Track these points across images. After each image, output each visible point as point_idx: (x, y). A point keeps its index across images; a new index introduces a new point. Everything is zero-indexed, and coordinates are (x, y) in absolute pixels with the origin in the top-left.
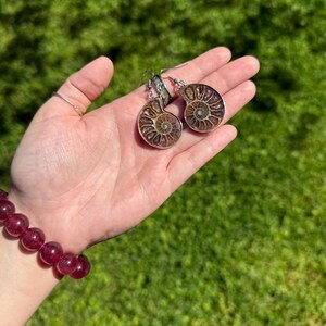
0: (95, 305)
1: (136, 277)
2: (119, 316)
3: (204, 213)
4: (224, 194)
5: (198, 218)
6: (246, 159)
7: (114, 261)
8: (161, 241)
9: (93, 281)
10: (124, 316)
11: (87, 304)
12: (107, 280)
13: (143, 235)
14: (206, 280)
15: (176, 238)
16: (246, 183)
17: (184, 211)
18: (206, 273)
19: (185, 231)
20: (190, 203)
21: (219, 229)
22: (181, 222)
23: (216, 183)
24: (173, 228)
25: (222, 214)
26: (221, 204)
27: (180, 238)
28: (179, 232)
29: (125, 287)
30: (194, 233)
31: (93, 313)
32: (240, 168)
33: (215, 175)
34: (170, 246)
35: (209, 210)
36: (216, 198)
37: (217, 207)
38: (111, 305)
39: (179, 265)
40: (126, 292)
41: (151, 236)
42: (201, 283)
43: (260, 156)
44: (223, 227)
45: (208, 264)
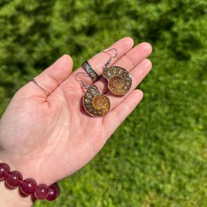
1: (110, 152)
3: (150, 117)
4: (162, 106)
5: (147, 119)
6: (175, 86)
8: (125, 132)
14: (153, 153)
15: (134, 131)
16: (176, 99)
17: (138, 115)
18: (152, 149)
19: (139, 126)
22: (136, 122)
24: (132, 124)
25: (161, 116)
26: (160, 111)
27: (136, 130)
28: (135, 127)
30: (144, 127)
32: (171, 91)
33: (156, 95)
34: (131, 134)
35: (153, 114)
36: (157, 108)
39: (136, 145)
42: (150, 155)
43: (183, 84)
44: (162, 124)
45: (154, 144)
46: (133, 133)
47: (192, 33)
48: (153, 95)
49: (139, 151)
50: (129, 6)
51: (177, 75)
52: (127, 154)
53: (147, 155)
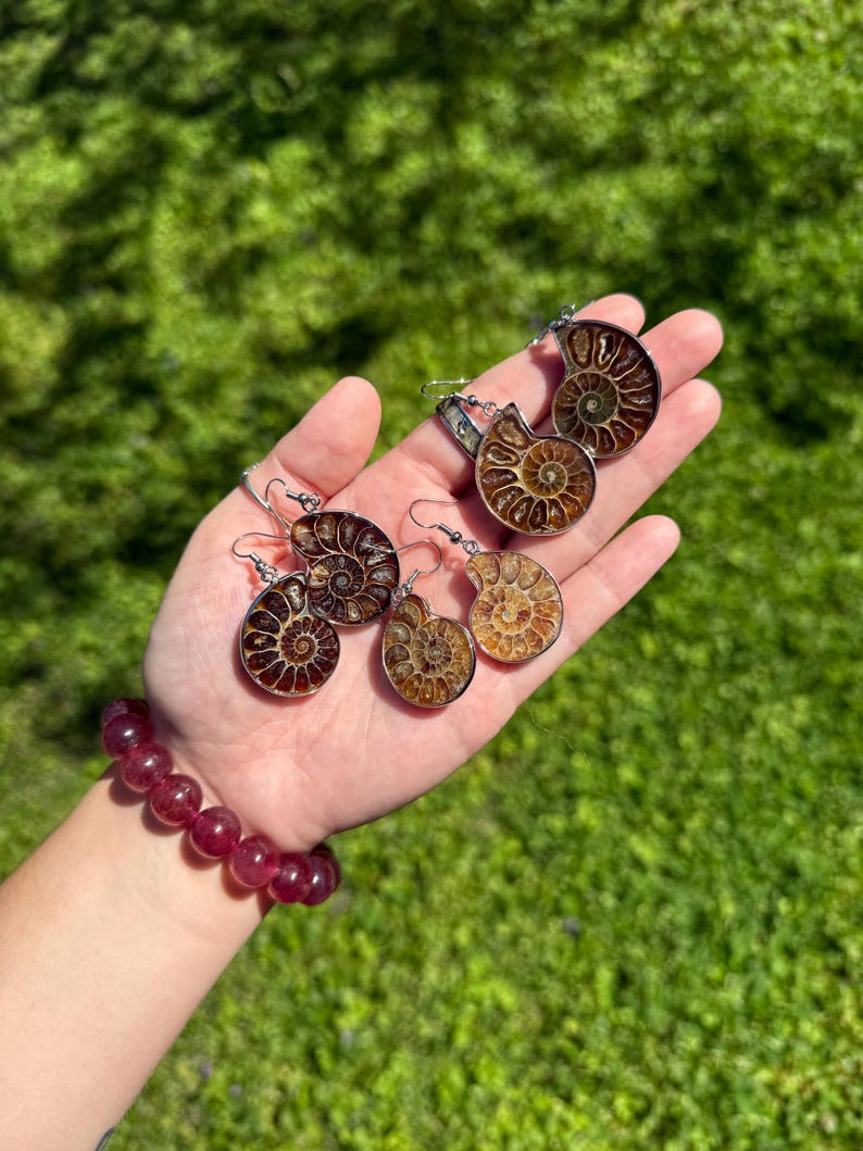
0: (494, 1078)
1: (589, 978)
2: (568, 1100)
3: (734, 763)
4: (777, 697)
5: (722, 778)
6: (815, 590)
7: (514, 940)
8: (638, 864)
9: (470, 1008)
10: (581, 1098)
11: (471, 1079)
12: (508, 998)
13: (580, 855)
14: (790, 953)
15: (675, 850)
16: (831, 656)
17: (680, 765)
18: (783, 933)
19: (695, 823)
20: (688, 738)
21: (790, 802)
22: (676, 799)
23: (745, 669)
24: (660, 820)
25: (785, 757)
26: (776, 727)
27: (685, 844)
28: (680, 829)
29: (565, 1013)
30: (721, 824)
31: (493, 1102)
32: (805, 619)
33: (738, 647)
34: (666, 873)
35: (749, 751)
36: (760, 713)
37: (766, 737)
38: (539, 1071)
39: (702, 924)
40: (572, 1026)
41: (606, 853)
42: (780, 967)
43: (848, 573)
44: (799, 794)
45: (783, 906)
46: (677, 865)
47: (821, 299)
48: (722, 644)
49: (726, 951)
50: (509, 197)
51: (808, 527)
52: (674, 978)
53: (767, 968)
